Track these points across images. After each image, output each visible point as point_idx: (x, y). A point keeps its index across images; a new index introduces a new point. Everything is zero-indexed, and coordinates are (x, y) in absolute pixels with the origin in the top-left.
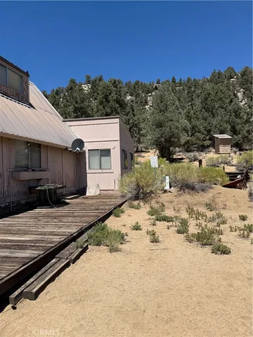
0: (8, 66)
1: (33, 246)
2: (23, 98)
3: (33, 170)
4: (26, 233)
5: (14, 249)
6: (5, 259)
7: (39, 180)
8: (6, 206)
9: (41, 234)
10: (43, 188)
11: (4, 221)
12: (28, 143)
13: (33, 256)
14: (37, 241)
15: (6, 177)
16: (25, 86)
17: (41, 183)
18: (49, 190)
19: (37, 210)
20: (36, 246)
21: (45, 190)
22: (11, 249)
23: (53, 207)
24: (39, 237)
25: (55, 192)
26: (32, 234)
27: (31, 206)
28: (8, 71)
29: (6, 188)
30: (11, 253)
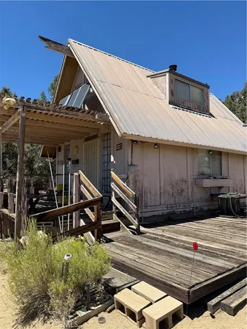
0: (191, 83)
1: (224, 256)
2: (204, 109)
3: (214, 178)
4: (214, 241)
5: (206, 255)
6: (199, 263)
7: (220, 188)
8: (190, 211)
9: (230, 245)
10: (225, 196)
11: (190, 224)
12: (210, 151)
13: (226, 266)
14: (227, 252)
15: (190, 183)
16: (205, 98)
17: (223, 191)
18: (232, 198)
19: (220, 219)
20: (228, 257)
21: (228, 199)
22: (202, 254)
23: (237, 218)
24: (229, 248)
25: (238, 202)
26: (220, 243)
27: (213, 214)
28: (191, 87)
29: (190, 194)
30: (204, 258)
